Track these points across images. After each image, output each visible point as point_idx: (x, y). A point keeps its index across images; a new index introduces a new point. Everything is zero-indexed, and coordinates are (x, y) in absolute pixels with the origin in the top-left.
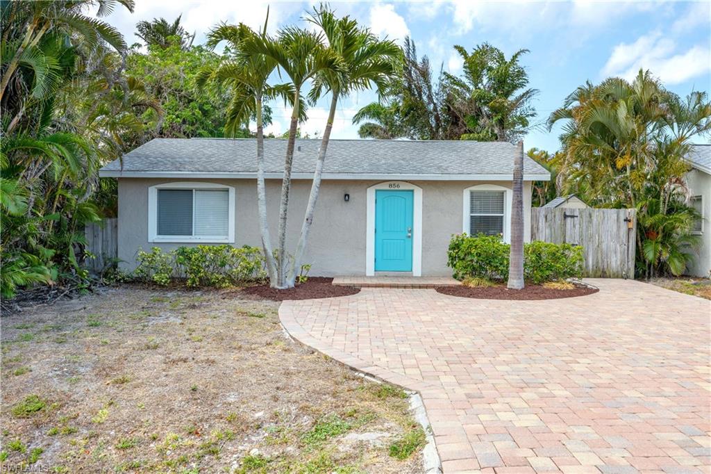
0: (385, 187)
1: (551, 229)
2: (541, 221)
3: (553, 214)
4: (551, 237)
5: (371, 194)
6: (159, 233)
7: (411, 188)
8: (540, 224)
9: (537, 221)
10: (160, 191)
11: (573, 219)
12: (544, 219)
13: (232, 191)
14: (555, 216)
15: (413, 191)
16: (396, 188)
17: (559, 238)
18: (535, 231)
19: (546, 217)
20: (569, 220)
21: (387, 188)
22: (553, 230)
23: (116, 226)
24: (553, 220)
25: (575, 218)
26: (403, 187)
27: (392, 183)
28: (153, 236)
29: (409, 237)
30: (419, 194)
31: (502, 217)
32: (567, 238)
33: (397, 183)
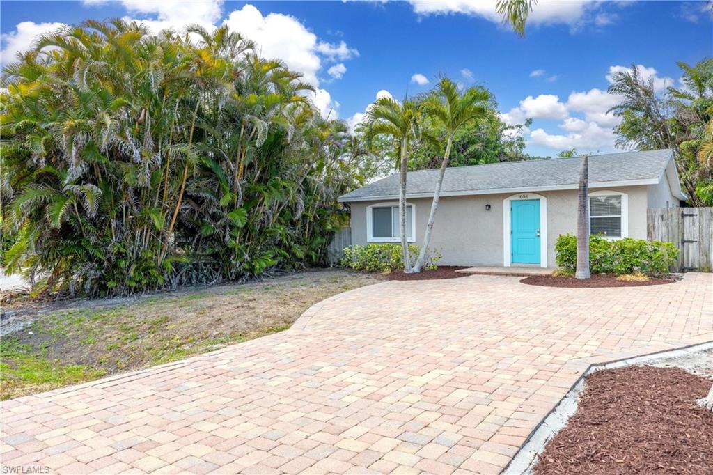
0: (517, 198)
1: (668, 227)
2: (656, 220)
3: (670, 214)
4: (668, 235)
5: (506, 204)
6: (374, 236)
7: (537, 198)
8: (656, 223)
9: (653, 220)
10: (374, 209)
11: (691, 218)
12: (660, 219)
13: (414, 206)
14: (671, 215)
15: (539, 200)
16: (526, 198)
17: (676, 236)
18: (651, 229)
19: (662, 216)
20: (687, 219)
21: (519, 199)
22: (670, 228)
23: (350, 232)
24: (670, 220)
25: (695, 217)
26: (531, 197)
27: (522, 194)
28: (370, 238)
29: (539, 236)
30: (543, 202)
31: (620, 218)
32: (685, 236)
33: (526, 194)
